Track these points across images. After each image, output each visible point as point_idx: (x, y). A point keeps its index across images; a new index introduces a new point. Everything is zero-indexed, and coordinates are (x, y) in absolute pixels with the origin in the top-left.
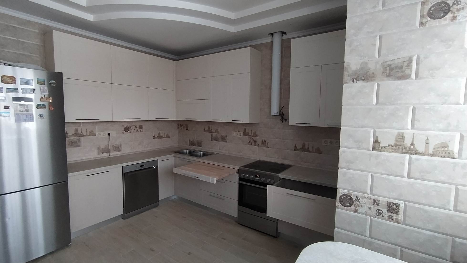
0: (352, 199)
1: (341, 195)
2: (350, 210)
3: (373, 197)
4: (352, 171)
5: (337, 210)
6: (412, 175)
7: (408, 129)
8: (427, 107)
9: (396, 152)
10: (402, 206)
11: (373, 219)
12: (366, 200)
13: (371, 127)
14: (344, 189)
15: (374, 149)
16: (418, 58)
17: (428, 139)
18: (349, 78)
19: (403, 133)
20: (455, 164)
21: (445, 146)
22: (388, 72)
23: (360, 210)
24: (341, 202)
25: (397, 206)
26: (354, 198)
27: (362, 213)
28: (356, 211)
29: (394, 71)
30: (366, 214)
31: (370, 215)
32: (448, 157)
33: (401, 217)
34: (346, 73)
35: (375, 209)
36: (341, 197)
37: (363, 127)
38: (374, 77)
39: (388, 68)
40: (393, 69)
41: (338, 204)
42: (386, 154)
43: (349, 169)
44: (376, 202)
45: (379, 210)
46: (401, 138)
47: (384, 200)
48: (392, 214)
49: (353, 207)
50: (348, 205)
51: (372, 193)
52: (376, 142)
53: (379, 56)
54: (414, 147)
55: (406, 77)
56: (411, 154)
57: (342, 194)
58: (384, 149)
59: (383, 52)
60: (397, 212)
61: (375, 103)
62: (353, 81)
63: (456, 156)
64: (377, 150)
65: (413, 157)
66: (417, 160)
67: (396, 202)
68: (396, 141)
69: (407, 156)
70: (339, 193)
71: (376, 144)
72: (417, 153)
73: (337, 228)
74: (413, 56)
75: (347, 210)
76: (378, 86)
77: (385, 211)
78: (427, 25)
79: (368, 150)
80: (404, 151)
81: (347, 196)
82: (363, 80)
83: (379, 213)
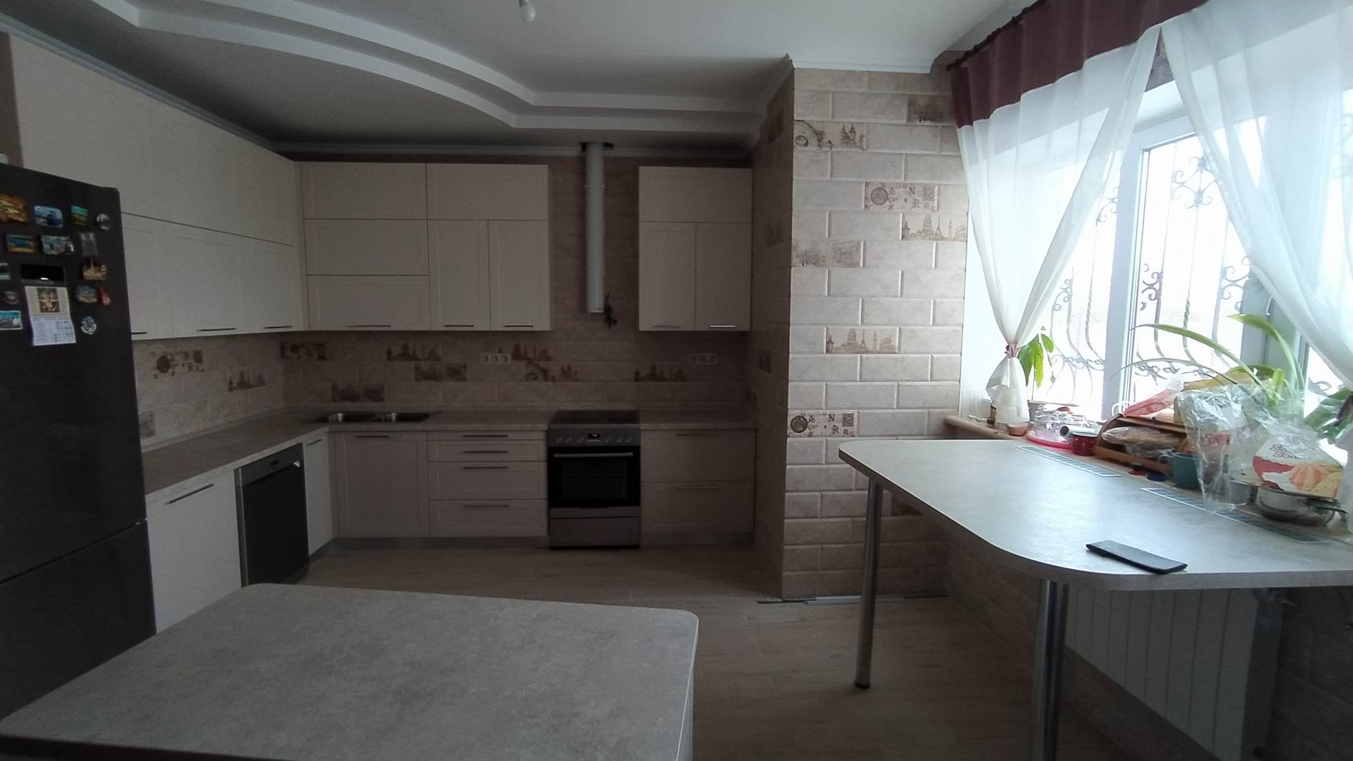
0: (806, 420)
1: (792, 418)
2: (804, 436)
3: (828, 412)
4: (804, 384)
5: (788, 439)
6: (863, 378)
7: (859, 325)
8: (874, 299)
9: (850, 353)
10: (855, 416)
11: (829, 439)
12: (820, 417)
13: (824, 325)
14: (796, 409)
15: (828, 351)
16: (865, 244)
17: (875, 335)
18: (797, 259)
19: (854, 330)
20: (896, 359)
21: (888, 341)
22: (838, 256)
23: (815, 432)
24: (792, 428)
25: (851, 416)
26: (808, 418)
27: (817, 436)
28: (810, 435)
29: (845, 256)
30: (821, 436)
31: (825, 436)
32: (892, 353)
33: (855, 429)
34: (794, 253)
35: (830, 426)
36: (793, 420)
37: (815, 324)
38: (824, 261)
39: (838, 252)
40: (842, 254)
41: (790, 431)
42: (839, 355)
43: (801, 381)
44: (831, 418)
45: (834, 426)
46: (853, 335)
47: (839, 413)
48: (847, 428)
49: (807, 431)
50: (802, 429)
51: (827, 408)
52: (829, 342)
53: (829, 236)
54: (864, 344)
55: (854, 265)
56: (863, 353)
57: (794, 416)
58: (838, 351)
59: (833, 232)
60: (851, 425)
61: (826, 294)
62: (803, 265)
63: (897, 351)
64: (831, 353)
65: (864, 356)
66: (868, 358)
67: (850, 412)
68: (849, 339)
69: (859, 355)
70: (790, 416)
71: (830, 345)
72: (867, 352)
73: (789, 464)
74: (861, 241)
75: (801, 437)
76: (829, 272)
77: (840, 425)
78: (871, 208)
79: (822, 353)
80: (856, 351)
81: (799, 417)
82: (814, 264)
83: (835, 429)
